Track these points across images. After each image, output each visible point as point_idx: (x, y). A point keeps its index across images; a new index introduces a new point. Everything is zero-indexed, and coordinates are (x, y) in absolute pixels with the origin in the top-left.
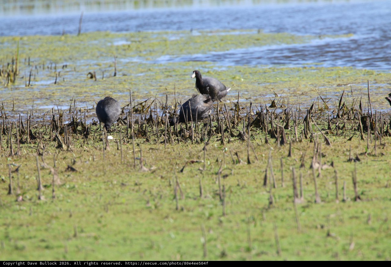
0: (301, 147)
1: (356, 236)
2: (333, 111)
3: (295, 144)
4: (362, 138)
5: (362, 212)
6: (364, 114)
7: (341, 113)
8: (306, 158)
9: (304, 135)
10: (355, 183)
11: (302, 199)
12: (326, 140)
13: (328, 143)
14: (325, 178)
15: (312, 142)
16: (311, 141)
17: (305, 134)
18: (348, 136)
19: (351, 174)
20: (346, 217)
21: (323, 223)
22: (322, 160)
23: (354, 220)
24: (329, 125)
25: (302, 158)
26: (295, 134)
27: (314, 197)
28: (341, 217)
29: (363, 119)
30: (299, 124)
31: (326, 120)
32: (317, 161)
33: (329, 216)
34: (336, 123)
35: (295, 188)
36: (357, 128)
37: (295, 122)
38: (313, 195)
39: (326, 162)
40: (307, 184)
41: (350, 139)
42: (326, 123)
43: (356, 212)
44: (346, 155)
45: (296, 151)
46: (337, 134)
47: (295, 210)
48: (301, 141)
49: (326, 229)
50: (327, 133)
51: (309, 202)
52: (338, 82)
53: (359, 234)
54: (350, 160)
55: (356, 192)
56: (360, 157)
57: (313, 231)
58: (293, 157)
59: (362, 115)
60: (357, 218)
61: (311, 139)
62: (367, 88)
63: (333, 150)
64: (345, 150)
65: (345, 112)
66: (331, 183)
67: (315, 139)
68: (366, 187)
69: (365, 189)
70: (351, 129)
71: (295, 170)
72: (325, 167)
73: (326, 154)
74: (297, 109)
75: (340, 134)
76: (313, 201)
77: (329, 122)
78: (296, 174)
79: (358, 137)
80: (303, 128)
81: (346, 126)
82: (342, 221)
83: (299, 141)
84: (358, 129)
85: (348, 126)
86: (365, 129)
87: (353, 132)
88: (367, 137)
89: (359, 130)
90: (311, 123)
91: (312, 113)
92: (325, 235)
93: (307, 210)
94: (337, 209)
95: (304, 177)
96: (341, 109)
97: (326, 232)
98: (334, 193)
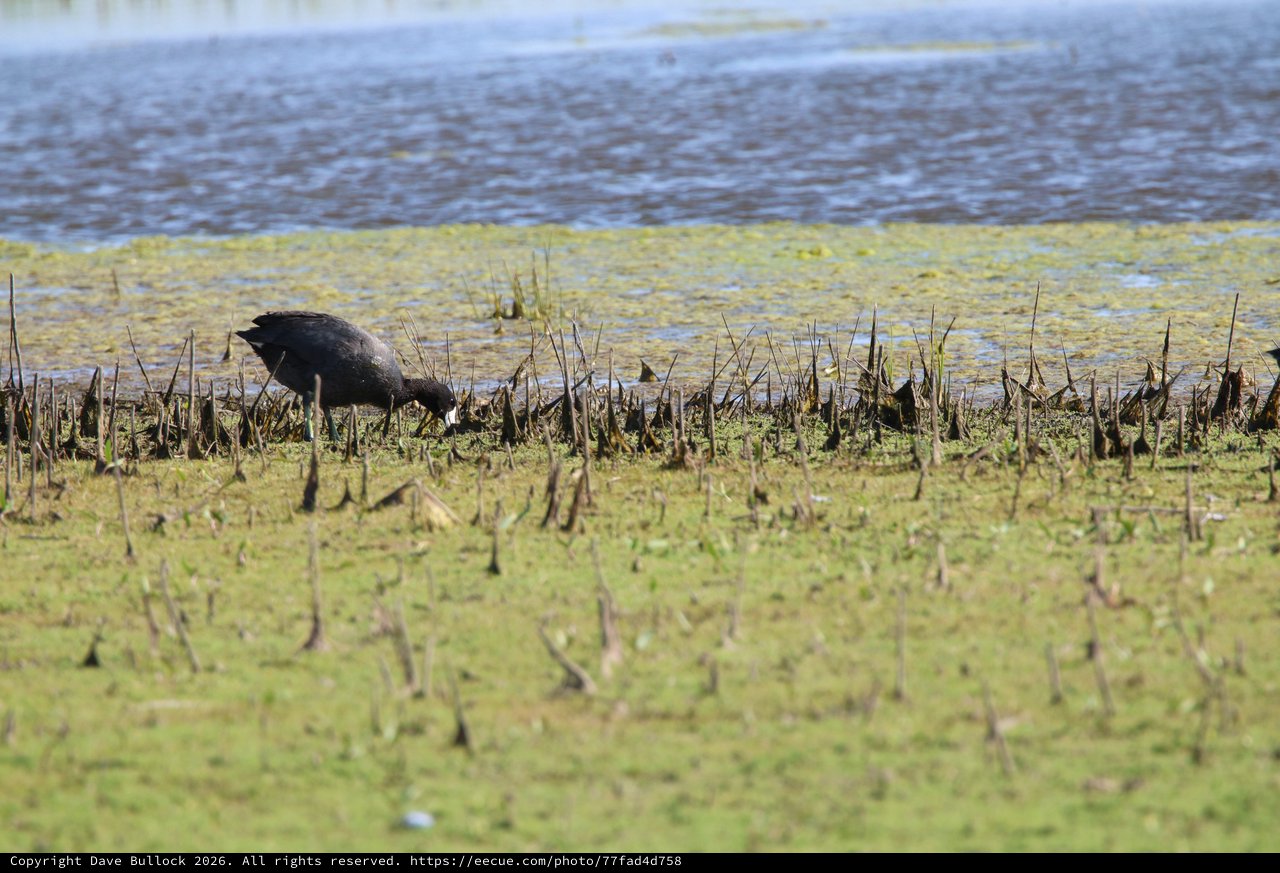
62: (7, 301)
88: (4, 460)
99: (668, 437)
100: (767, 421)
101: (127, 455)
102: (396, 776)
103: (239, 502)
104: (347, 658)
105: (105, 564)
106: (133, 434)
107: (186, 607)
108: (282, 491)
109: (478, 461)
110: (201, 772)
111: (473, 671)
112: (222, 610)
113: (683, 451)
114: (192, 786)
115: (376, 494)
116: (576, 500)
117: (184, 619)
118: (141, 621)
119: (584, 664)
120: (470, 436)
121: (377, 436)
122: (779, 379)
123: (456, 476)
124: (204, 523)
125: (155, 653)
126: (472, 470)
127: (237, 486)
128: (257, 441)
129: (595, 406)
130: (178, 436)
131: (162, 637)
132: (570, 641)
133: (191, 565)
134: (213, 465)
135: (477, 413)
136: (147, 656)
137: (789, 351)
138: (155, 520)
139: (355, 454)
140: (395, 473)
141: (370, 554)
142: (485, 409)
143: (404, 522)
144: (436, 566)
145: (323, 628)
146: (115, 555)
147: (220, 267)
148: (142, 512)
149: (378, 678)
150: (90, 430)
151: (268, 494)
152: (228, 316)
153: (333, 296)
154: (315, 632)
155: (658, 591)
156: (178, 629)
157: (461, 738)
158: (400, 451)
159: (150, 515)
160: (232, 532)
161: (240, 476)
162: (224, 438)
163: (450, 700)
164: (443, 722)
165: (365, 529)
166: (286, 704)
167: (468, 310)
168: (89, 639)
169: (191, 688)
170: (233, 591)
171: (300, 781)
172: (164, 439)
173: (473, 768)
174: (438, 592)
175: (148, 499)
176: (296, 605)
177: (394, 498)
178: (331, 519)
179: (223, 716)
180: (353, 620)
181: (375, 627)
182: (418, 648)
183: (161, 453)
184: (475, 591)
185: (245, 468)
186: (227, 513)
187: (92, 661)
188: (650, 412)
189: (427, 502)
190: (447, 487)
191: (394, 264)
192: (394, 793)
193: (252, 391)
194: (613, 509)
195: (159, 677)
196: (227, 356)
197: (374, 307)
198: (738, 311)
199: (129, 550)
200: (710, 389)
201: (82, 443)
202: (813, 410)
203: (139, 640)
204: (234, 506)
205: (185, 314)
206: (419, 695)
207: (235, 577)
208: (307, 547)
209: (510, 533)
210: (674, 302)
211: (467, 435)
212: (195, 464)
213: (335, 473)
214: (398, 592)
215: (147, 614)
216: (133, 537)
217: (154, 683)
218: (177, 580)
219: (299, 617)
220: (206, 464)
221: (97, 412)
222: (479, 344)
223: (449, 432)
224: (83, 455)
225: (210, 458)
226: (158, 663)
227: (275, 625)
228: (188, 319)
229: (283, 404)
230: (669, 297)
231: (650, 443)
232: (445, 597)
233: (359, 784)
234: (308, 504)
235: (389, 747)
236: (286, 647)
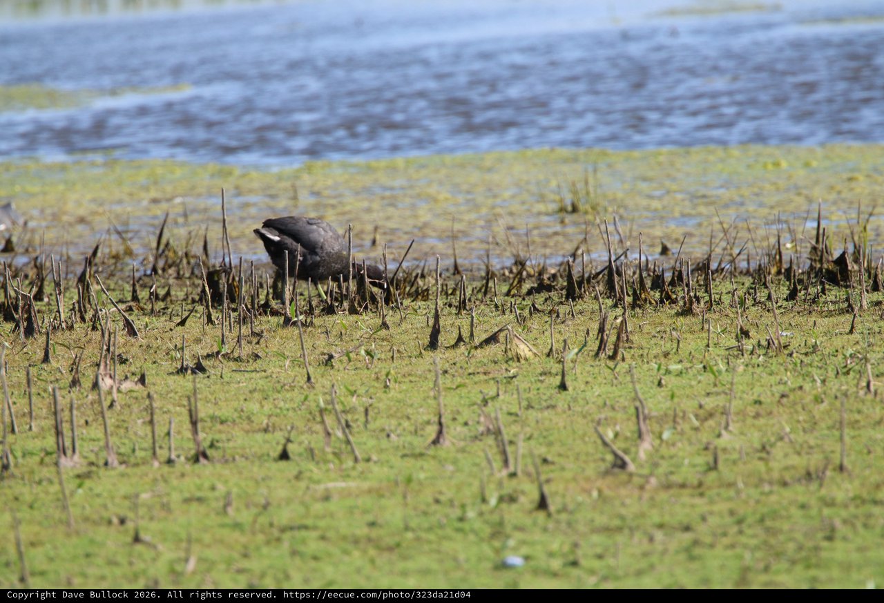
0: (72, 342)
1: (199, 541)
2: (144, 260)
3: (59, 334)
4: (210, 321)
5: (213, 488)
6: (214, 266)
7: (161, 263)
8: (82, 366)
9: (78, 315)
10: (194, 423)
11: (76, 457)
12: (128, 325)
13: (132, 332)
14: (126, 411)
15: (97, 329)
16: (94, 328)
17: (80, 311)
18: (178, 315)
19: (185, 403)
20: (176, 497)
21: (122, 513)
22: (120, 369)
23: (194, 506)
24: (134, 291)
25: (74, 367)
26: (58, 311)
27: (103, 454)
28: (165, 500)
29: (212, 278)
30: (67, 289)
31: (128, 280)
32: (108, 372)
33: (137, 496)
34: (151, 287)
35: (58, 433)
36: (197, 298)
37: (58, 284)
38: (101, 449)
39: (129, 375)
40: (87, 422)
41: (182, 323)
42: (128, 288)
43: (199, 488)
44: (173, 359)
45: (60, 350)
46: (152, 310)
47: (61, 483)
48: (71, 328)
49: (130, 525)
50: (130, 309)
51: (92, 464)
52: (153, 194)
53: (207, 538)
54: (182, 370)
55: (197, 443)
56: (204, 363)
57: (103, 529)
58: (54, 364)
59: (208, 269)
60: (200, 500)
61: (94, 322)
62: (220, 207)
63: (145, 347)
64: (172, 347)
65: (170, 261)
66: (140, 422)
67: (103, 322)
68: (220, 432)
69: (217, 437)
70: (185, 300)
71: (58, 393)
72: (126, 386)
73: (129, 357)
74: (62, 256)
75: (159, 312)
76: (101, 462)
77: (134, 285)
78: (62, 402)
79: (200, 318)
80: (76, 297)
81: (173, 293)
82: (166, 507)
83: (67, 327)
84: (201, 300)
85: (179, 293)
86: (217, 298)
87: (190, 307)
88: (220, 317)
89: (202, 302)
90: (95, 288)
91: (96, 265)
92: (129, 539)
93: (88, 483)
94: (155, 480)
95: (78, 408)
96: (160, 255)
97: (132, 533)
98: (147, 444)
99: (680, 293)
100: (748, 281)
101: (305, 312)
102: (498, 531)
103: (385, 343)
104: (463, 450)
105: (292, 388)
106: (310, 297)
107: (349, 417)
108: (415, 335)
109: (550, 312)
110: (363, 531)
111: (550, 458)
112: (375, 420)
113: (691, 303)
114: (356, 541)
115: (480, 337)
116: (618, 338)
117: (348, 426)
118: (318, 428)
119: (626, 451)
120: (544, 295)
121: (480, 296)
122: (755, 251)
123: (535, 323)
124: (361, 359)
125: (329, 450)
126: (546, 318)
127: (383, 332)
128: (396, 301)
129: (630, 272)
130: (341, 298)
131: (333, 438)
132: (616, 435)
133: (352, 388)
134: (366, 318)
135: (549, 279)
136: (323, 451)
137: (762, 232)
138: (326, 357)
139: (465, 308)
140: (493, 321)
141: (476, 378)
142: (554, 276)
143: (500, 356)
144: (523, 386)
145: (445, 430)
146: (299, 382)
147: (367, 180)
148: (317, 352)
149: (484, 464)
150: (279, 295)
151: (404, 337)
152: (375, 215)
153: (447, 199)
154: (440, 432)
155: (676, 400)
156: (344, 432)
157: (543, 504)
158: (496, 306)
159: (323, 354)
160: (380, 365)
161: (385, 325)
162: (373, 299)
163: (535, 478)
164: (530, 493)
165: (473, 360)
166: (420, 483)
167: (541, 207)
168: (283, 441)
169: (354, 473)
170: (381, 405)
171: (432, 537)
172: (331, 300)
173: (551, 525)
174: (524, 403)
175: (321, 342)
176: (425, 414)
177: (493, 339)
178: (449, 354)
179: (377, 493)
180: (466, 424)
181: (481, 429)
182: (511, 442)
183: (329, 310)
184: (549, 402)
185: (388, 319)
186: (376, 352)
187: (284, 456)
188: (668, 276)
189: (516, 341)
190: (529, 330)
191: (488, 177)
192: (497, 544)
193: (392, 267)
194: (644, 344)
195: (331, 466)
196: (374, 242)
197: (477, 207)
198: (726, 206)
199: (309, 378)
200: (709, 259)
201: (274, 304)
202: (779, 273)
203: (317, 440)
204: (381, 346)
205: (344, 214)
206: (513, 475)
207: (383, 396)
208: (433, 374)
209: (574, 361)
210: (683, 200)
211: (542, 294)
212: (354, 318)
213: (452, 322)
214: (497, 404)
215: (323, 422)
216: (311, 370)
217: (328, 470)
218: (342, 399)
219: (428, 423)
220: (361, 317)
221: (284, 283)
222: (550, 231)
223: (530, 292)
224: (275, 313)
225: (364, 314)
226: (330, 457)
227: (412, 429)
228: (347, 217)
229: (414, 275)
230: (679, 196)
231: (668, 297)
232: (530, 407)
233: (472, 537)
234: (433, 344)
235: (492, 512)
236: (419, 443)
